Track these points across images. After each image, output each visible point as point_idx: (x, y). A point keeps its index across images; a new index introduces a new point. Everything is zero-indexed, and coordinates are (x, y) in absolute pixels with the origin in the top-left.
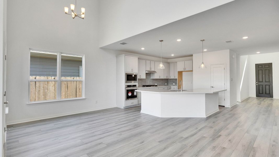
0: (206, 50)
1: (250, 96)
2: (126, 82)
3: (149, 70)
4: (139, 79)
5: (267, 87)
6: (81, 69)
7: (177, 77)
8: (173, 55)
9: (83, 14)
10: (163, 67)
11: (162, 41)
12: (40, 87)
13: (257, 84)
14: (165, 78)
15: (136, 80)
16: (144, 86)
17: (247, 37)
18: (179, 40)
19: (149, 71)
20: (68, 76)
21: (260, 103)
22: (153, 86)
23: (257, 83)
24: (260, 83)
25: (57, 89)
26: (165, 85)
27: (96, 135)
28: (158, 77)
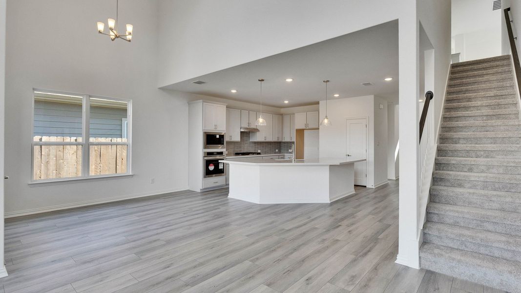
0: (338, 95)
2: (205, 148)
3: (246, 126)
4: (227, 142)
6: (125, 123)
7: (294, 140)
8: (286, 102)
9: (130, 34)
10: (263, 123)
11: (262, 80)
12: (49, 155)
14: (275, 140)
15: (223, 144)
16: (237, 154)
17: (391, 79)
18: (289, 80)
19: (247, 129)
20: (101, 136)
22: (253, 153)
25: (80, 159)
26: (275, 153)
27: (150, 230)
28: (262, 140)
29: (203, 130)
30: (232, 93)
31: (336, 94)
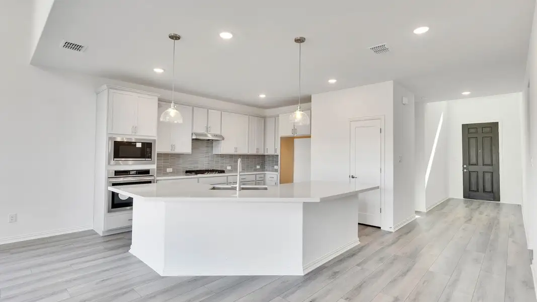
0: (334, 81)
1: (451, 196)
2: (111, 163)
5: (488, 176)
7: (278, 153)
8: (262, 96)
11: (177, 37)
13: (465, 170)
14: (254, 152)
15: (151, 157)
16: (188, 172)
21: (470, 218)
23: (465, 166)
24: (472, 168)
26: (256, 170)
29: (108, 134)
30: (155, 73)
31: (331, 79)
